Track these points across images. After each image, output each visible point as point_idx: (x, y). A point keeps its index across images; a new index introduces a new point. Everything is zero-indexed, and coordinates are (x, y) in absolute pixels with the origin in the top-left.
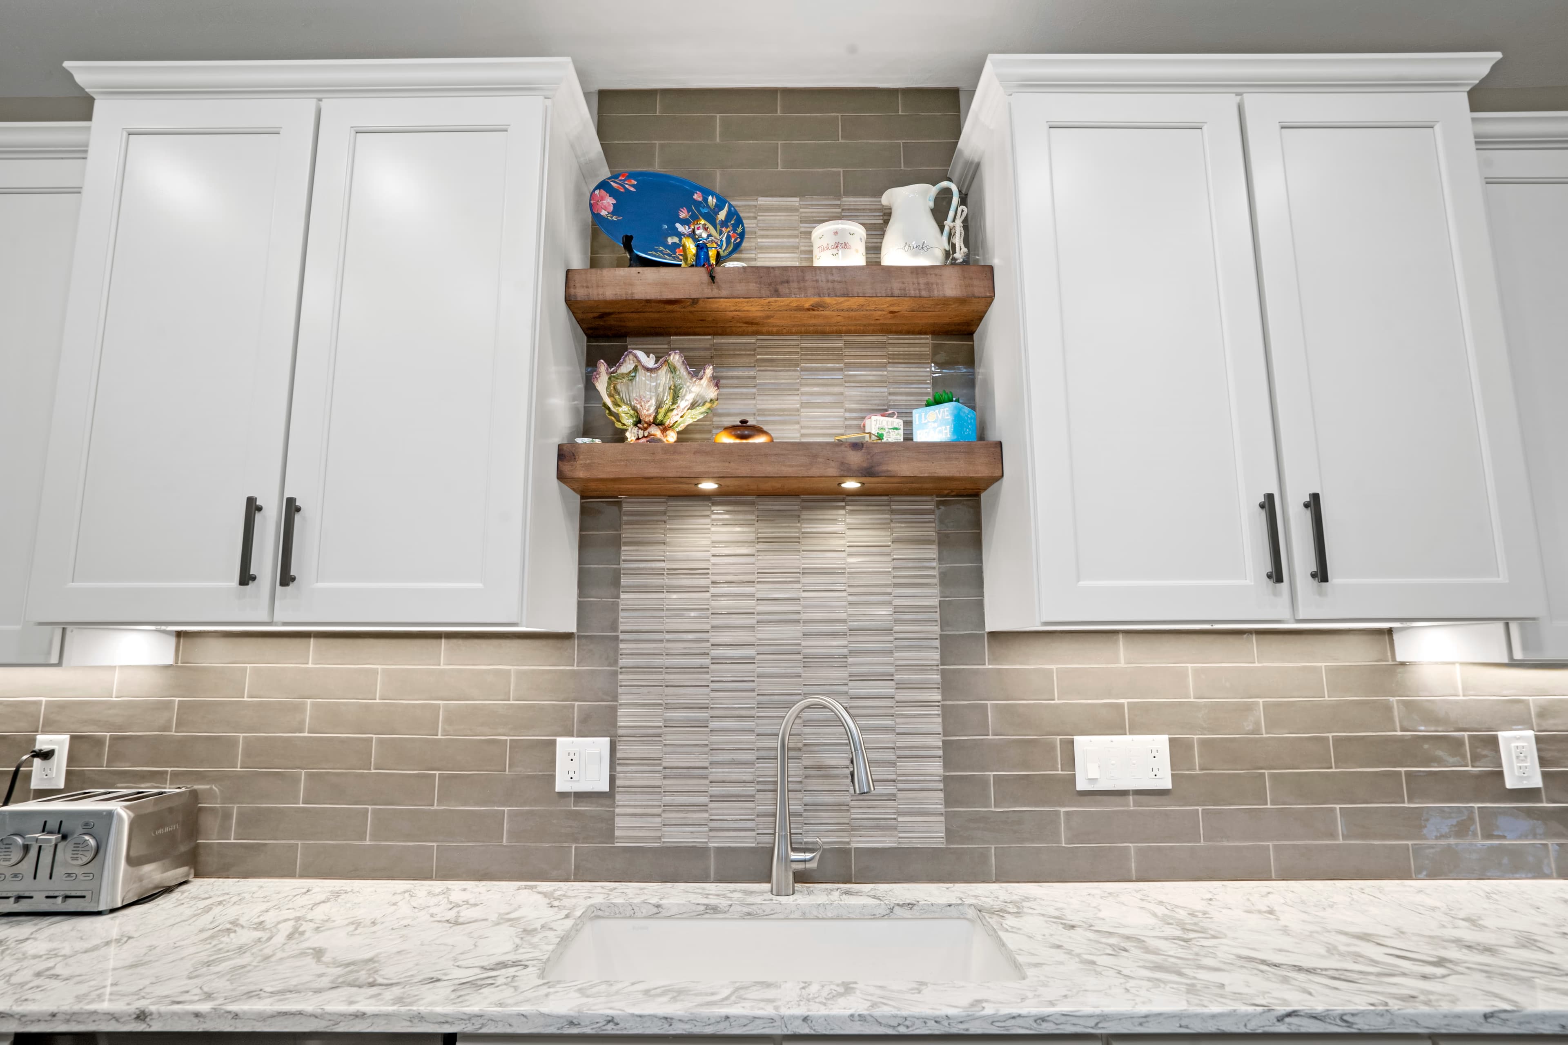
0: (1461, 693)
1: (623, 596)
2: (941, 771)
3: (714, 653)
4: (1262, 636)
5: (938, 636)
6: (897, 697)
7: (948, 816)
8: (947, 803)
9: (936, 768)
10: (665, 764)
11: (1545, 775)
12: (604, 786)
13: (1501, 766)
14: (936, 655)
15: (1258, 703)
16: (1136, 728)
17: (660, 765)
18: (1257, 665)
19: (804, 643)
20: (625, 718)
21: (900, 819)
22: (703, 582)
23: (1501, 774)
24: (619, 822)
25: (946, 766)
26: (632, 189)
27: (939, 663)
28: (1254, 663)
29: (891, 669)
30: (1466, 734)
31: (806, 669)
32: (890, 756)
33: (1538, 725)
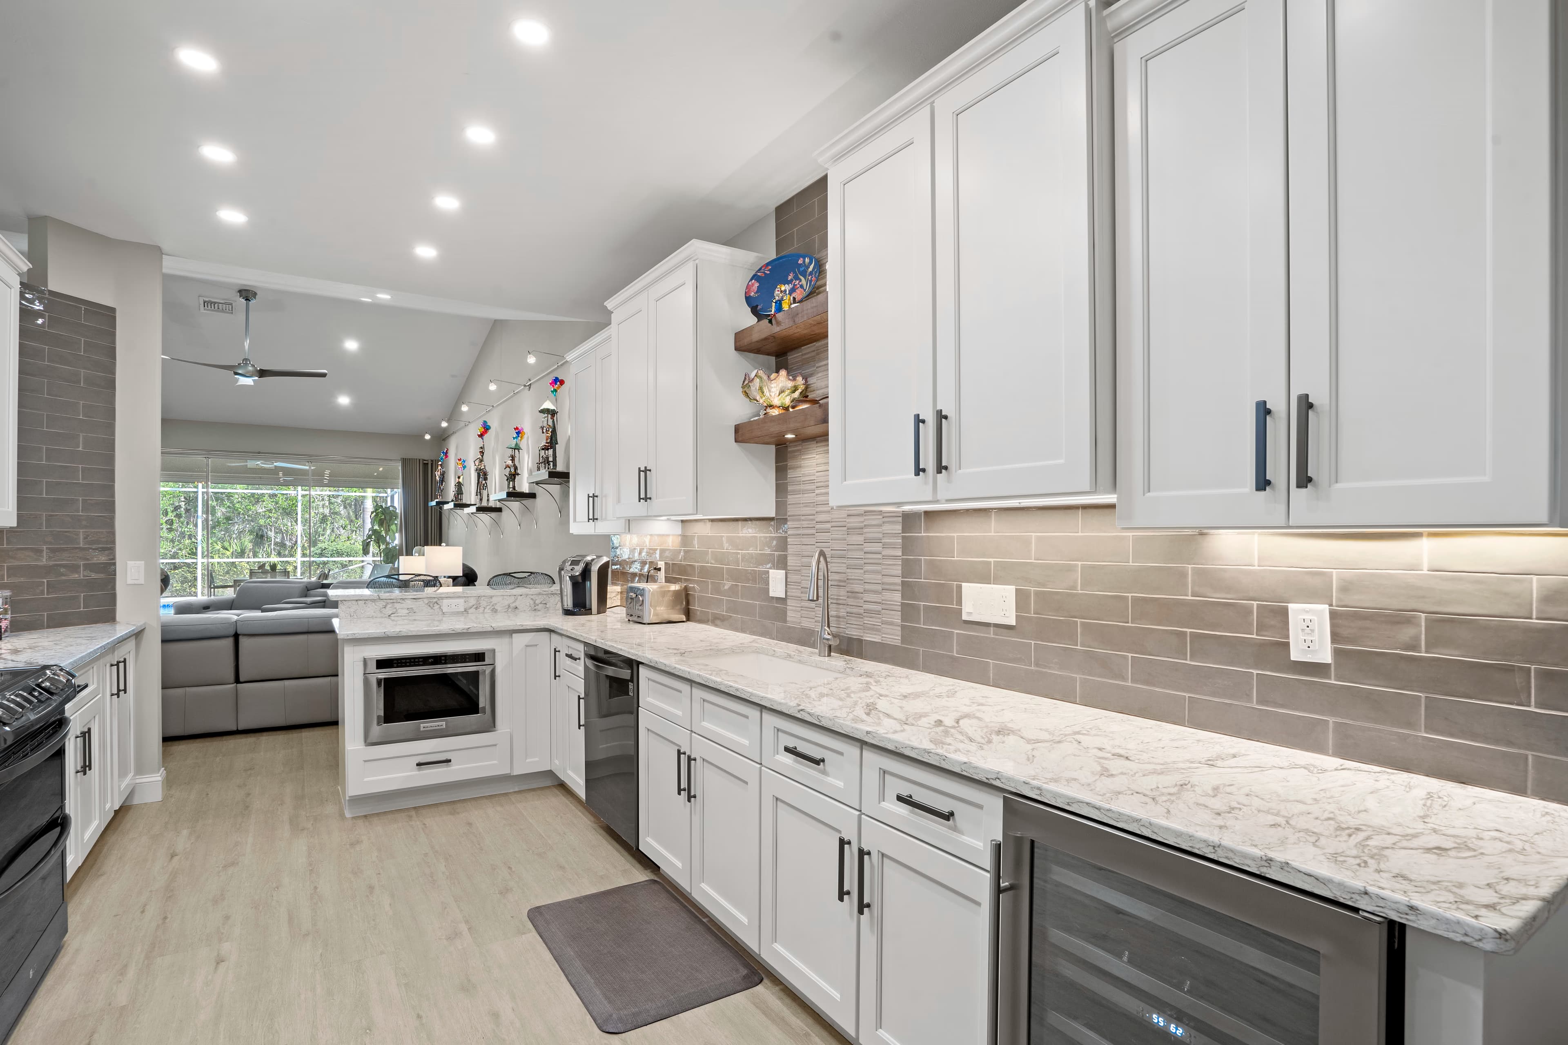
0: (1256, 563)
1: (789, 497)
2: (899, 599)
3: (818, 526)
4: (1085, 511)
5: (901, 515)
6: (883, 553)
7: (903, 627)
8: (903, 620)
9: (897, 597)
10: (802, 586)
11: (1337, 653)
12: (782, 595)
13: (1288, 637)
14: (899, 528)
15: (1076, 565)
16: (998, 580)
17: (800, 586)
18: (1080, 534)
19: (847, 520)
20: (791, 561)
21: (883, 626)
22: (813, 487)
23: (1287, 645)
24: (789, 613)
25: (903, 597)
26: (768, 272)
27: (901, 532)
28: (1078, 532)
29: (881, 536)
30: (1255, 603)
31: (848, 536)
32: (879, 587)
33: (1338, 599)
